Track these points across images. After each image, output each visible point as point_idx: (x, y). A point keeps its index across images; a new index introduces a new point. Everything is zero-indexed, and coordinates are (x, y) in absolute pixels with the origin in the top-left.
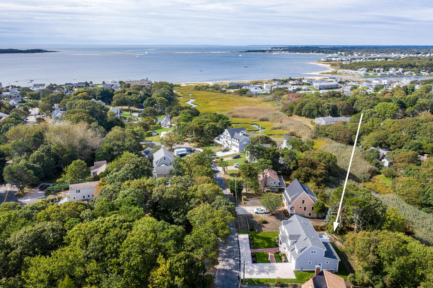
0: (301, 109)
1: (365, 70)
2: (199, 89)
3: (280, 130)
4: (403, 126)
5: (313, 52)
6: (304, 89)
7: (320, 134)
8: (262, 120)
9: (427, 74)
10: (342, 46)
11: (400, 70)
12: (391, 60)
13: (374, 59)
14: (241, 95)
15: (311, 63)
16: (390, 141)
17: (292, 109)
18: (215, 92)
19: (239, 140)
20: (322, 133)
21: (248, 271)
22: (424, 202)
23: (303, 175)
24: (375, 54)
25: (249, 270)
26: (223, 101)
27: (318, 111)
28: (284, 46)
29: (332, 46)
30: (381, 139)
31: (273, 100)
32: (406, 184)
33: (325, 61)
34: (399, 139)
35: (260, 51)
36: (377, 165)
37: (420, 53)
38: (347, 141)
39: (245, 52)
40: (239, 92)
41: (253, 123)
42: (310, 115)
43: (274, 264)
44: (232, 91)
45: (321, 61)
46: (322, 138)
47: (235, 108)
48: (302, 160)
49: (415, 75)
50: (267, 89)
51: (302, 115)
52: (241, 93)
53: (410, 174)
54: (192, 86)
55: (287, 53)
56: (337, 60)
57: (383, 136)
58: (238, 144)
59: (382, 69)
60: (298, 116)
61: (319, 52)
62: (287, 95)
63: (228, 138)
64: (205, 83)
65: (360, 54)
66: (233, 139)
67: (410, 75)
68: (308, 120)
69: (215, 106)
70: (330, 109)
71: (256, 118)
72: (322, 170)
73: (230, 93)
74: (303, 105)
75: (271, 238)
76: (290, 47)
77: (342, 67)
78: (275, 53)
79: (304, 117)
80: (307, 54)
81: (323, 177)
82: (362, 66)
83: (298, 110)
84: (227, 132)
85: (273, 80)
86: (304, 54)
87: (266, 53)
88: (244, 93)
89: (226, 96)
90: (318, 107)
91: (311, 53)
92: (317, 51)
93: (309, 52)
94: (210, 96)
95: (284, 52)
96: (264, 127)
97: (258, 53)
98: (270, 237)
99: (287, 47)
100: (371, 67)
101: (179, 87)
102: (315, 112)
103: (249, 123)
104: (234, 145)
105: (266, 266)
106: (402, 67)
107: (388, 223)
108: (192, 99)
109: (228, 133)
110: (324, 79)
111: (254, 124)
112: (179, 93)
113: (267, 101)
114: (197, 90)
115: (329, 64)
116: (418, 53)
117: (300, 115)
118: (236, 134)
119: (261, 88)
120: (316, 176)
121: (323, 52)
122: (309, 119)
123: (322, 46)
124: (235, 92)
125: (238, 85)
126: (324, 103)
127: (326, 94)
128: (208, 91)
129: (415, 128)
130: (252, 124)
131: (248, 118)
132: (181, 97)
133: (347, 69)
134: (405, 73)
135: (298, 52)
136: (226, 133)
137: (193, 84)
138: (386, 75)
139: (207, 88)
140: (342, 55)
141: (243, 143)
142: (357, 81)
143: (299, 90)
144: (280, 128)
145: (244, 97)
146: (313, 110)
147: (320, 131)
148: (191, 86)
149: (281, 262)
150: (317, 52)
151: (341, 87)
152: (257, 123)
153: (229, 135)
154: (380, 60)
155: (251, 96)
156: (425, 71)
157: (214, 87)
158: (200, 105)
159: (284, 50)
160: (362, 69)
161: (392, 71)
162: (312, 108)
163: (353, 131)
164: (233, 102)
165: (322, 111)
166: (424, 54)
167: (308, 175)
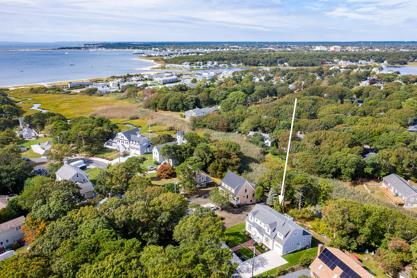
0: (165, 104)
1: (188, 64)
2: (36, 92)
3: (156, 127)
4: (268, 111)
5: (129, 48)
6: (149, 84)
7: (197, 125)
8: (132, 118)
9: (236, 65)
10: (151, 42)
11: (216, 63)
12: (202, 54)
13: (188, 54)
14: (90, 95)
15: (135, 59)
16: (264, 125)
17: (155, 105)
18: (58, 93)
19: (139, 142)
20: (200, 125)
21: (245, 271)
22: (322, 170)
23: (221, 166)
24: (184, 49)
25: (245, 269)
26: (74, 103)
27: (183, 105)
28: (97, 43)
29: (142, 42)
30: (257, 124)
31: (127, 98)
32: (302, 158)
33: (146, 57)
34: (270, 122)
35: (75, 48)
36: (263, 146)
37: (218, 48)
38: (226, 129)
39: (58, 49)
40: (87, 92)
41: (125, 122)
42: (176, 109)
43: (261, 255)
44: (78, 91)
45: (143, 57)
46: (200, 129)
47: (94, 109)
48: (217, 152)
49: (228, 66)
50: (114, 87)
51: (168, 109)
52: (89, 92)
53: (299, 150)
54: (24, 89)
55: (103, 49)
56: (157, 56)
57: (258, 121)
58: (139, 147)
59: (202, 63)
60: (163, 111)
61: (134, 48)
62: (142, 92)
63: (125, 142)
64: (39, 85)
65: (172, 49)
66: (131, 142)
67: (224, 67)
68: (175, 114)
69: (69, 109)
70: (194, 102)
71: (124, 118)
72: (236, 158)
73: (76, 94)
74: (166, 100)
75: (239, 232)
76: (103, 43)
77: (166, 62)
78: (92, 50)
79: (169, 112)
80: (124, 50)
81: (239, 164)
82: (184, 61)
83: (163, 105)
84: (123, 135)
85: (111, 77)
86: (120, 50)
87: (82, 50)
88: (93, 92)
89: (73, 97)
90: (182, 100)
91: (128, 50)
92: (132, 47)
93: (125, 49)
94: (55, 99)
95: (101, 49)
96: (139, 125)
97: (73, 50)
98: (237, 231)
99: (100, 44)
100: (192, 61)
101: (9, 91)
102: (180, 106)
103: (121, 123)
104: (134, 148)
105: (257, 260)
106: (215, 61)
107: (323, 193)
108: (35, 103)
109: (124, 137)
110: (158, 73)
111: (126, 124)
112: (12, 98)
113: (122, 99)
114: (34, 93)
115: (152, 59)
116: (217, 48)
117: (165, 109)
118: (132, 136)
119: (108, 86)
120: (233, 165)
121: (138, 48)
122: (174, 112)
123: (134, 42)
124: (81, 92)
125: (81, 85)
126: (187, 96)
127: (175, 88)
128: (49, 93)
129: (277, 112)
130: (125, 124)
131: (115, 118)
132: (19, 102)
133: (171, 63)
134: (220, 65)
135: (115, 48)
136: (120, 136)
137: (23, 86)
138: (207, 68)
139: (46, 90)
140: (157, 51)
141: (144, 145)
142: (189, 74)
143: (147, 85)
144: (155, 125)
145: (95, 97)
146: (177, 104)
147: (197, 123)
148: (22, 89)
149: (265, 252)
150: (133, 49)
151: (180, 81)
152: (129, 122)
153: (125, 138)
154: (193, 54)
155: (102, 96)
156: (234, 64)
157: (55, 89)
158: (50, 109)
159: (100, 47)
160: (185, 63)
161: (209, 64)
162: (177, 102)
163: (230, 120)
164: (86, 103)
165: (187, 104)
166: (221, 49)
167: (226, 165)
